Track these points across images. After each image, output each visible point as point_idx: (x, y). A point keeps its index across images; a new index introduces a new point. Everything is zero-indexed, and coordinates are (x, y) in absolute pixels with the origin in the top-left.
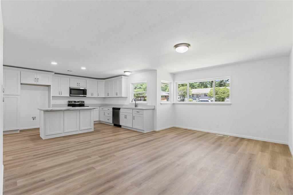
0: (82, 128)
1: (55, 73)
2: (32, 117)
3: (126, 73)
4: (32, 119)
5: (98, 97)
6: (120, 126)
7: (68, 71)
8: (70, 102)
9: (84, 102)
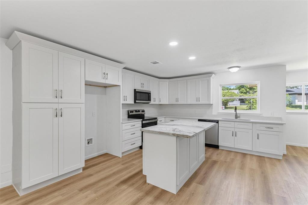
5: (160, 103)
6: (217, 147)
8: (131, 112)
9: (144, 111)
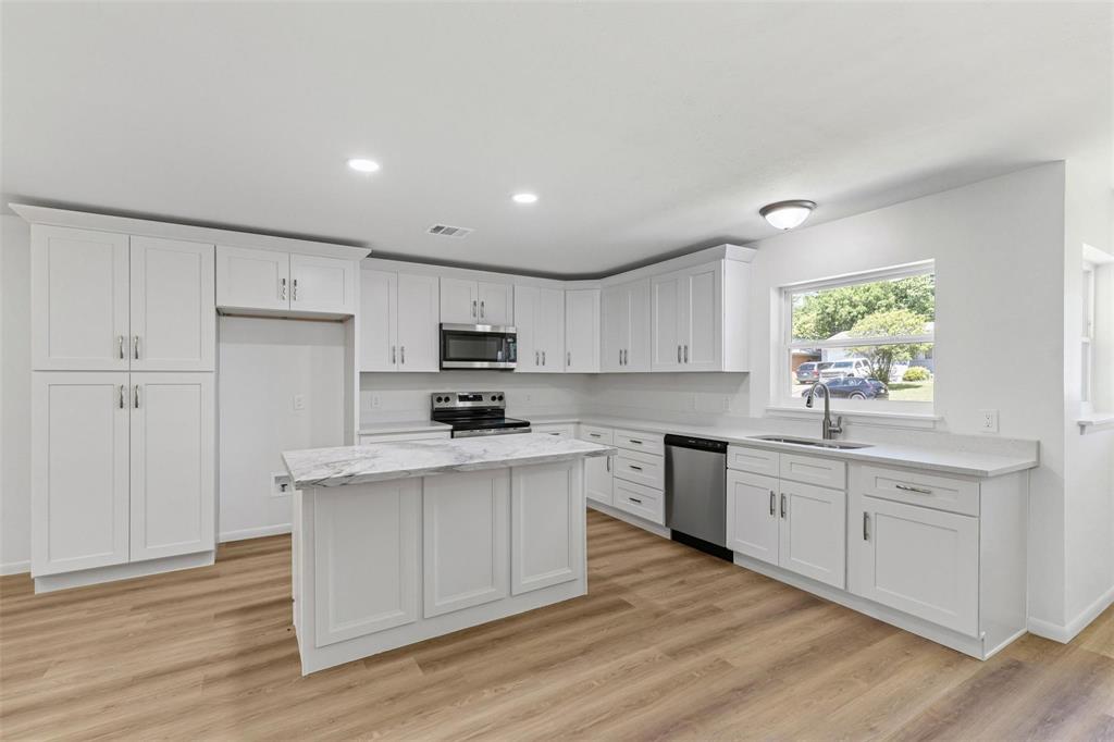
0: (524, 581)
1: (374, 255)
2: (278, 479)
3: (770, 216)
4: (275, 488)
5: (569, 370)
6: (726, 556)
7: (438, 229)
8: (439, 400)
9: (501, 398)
